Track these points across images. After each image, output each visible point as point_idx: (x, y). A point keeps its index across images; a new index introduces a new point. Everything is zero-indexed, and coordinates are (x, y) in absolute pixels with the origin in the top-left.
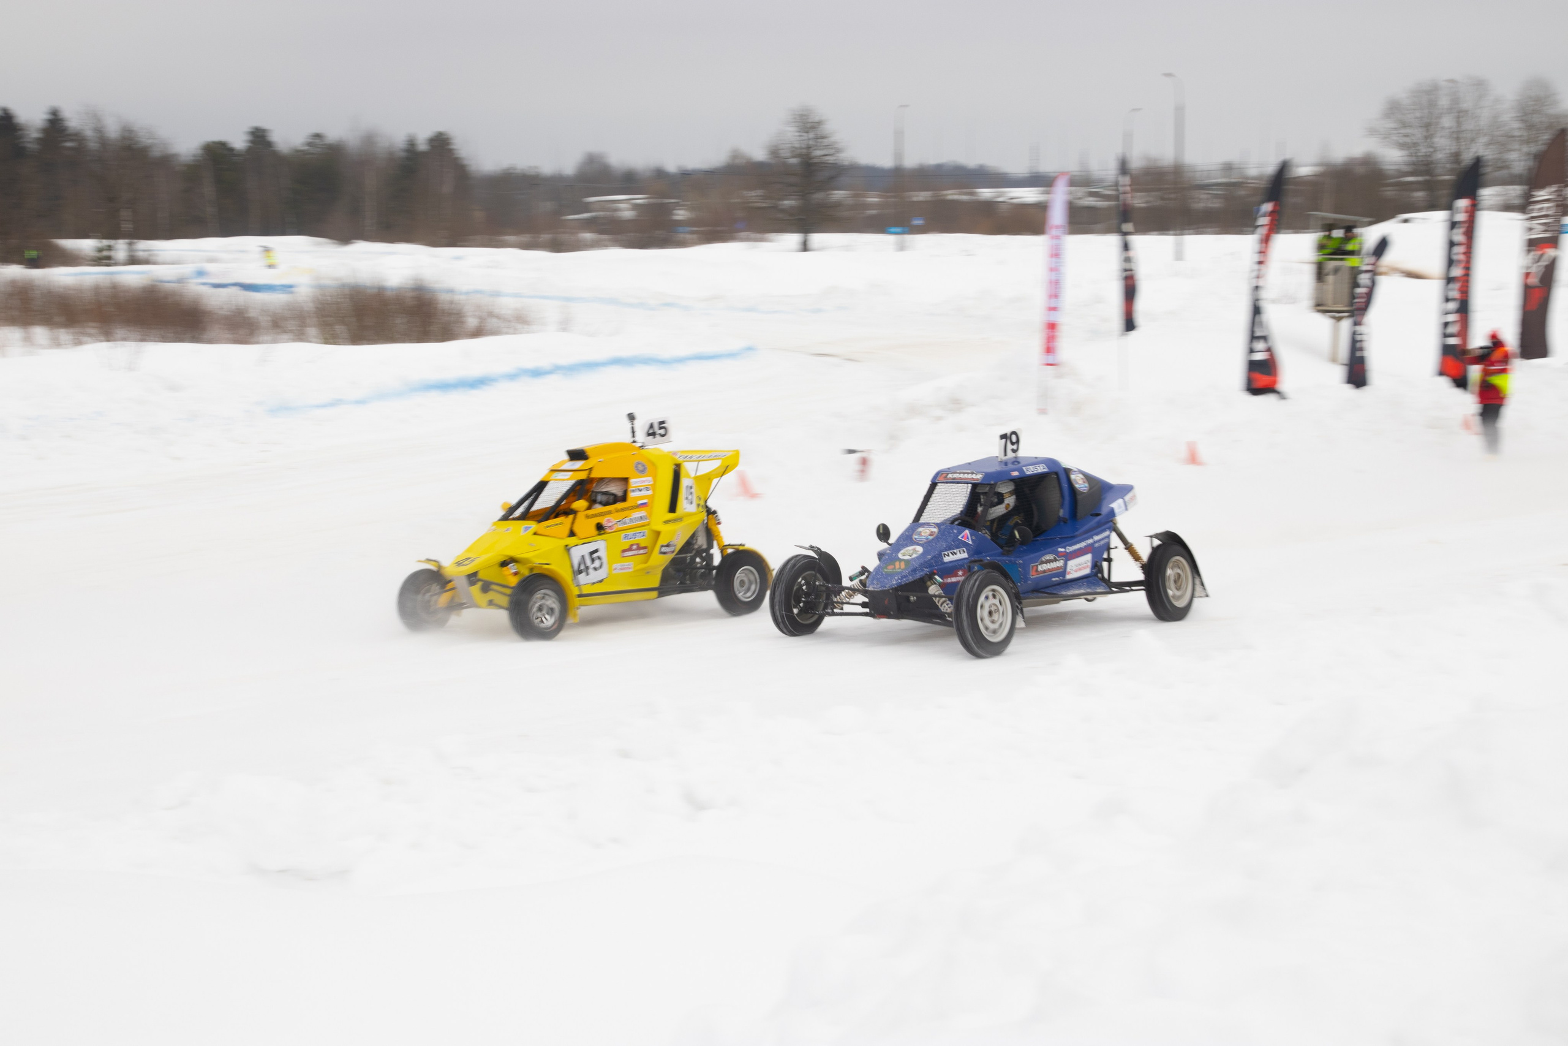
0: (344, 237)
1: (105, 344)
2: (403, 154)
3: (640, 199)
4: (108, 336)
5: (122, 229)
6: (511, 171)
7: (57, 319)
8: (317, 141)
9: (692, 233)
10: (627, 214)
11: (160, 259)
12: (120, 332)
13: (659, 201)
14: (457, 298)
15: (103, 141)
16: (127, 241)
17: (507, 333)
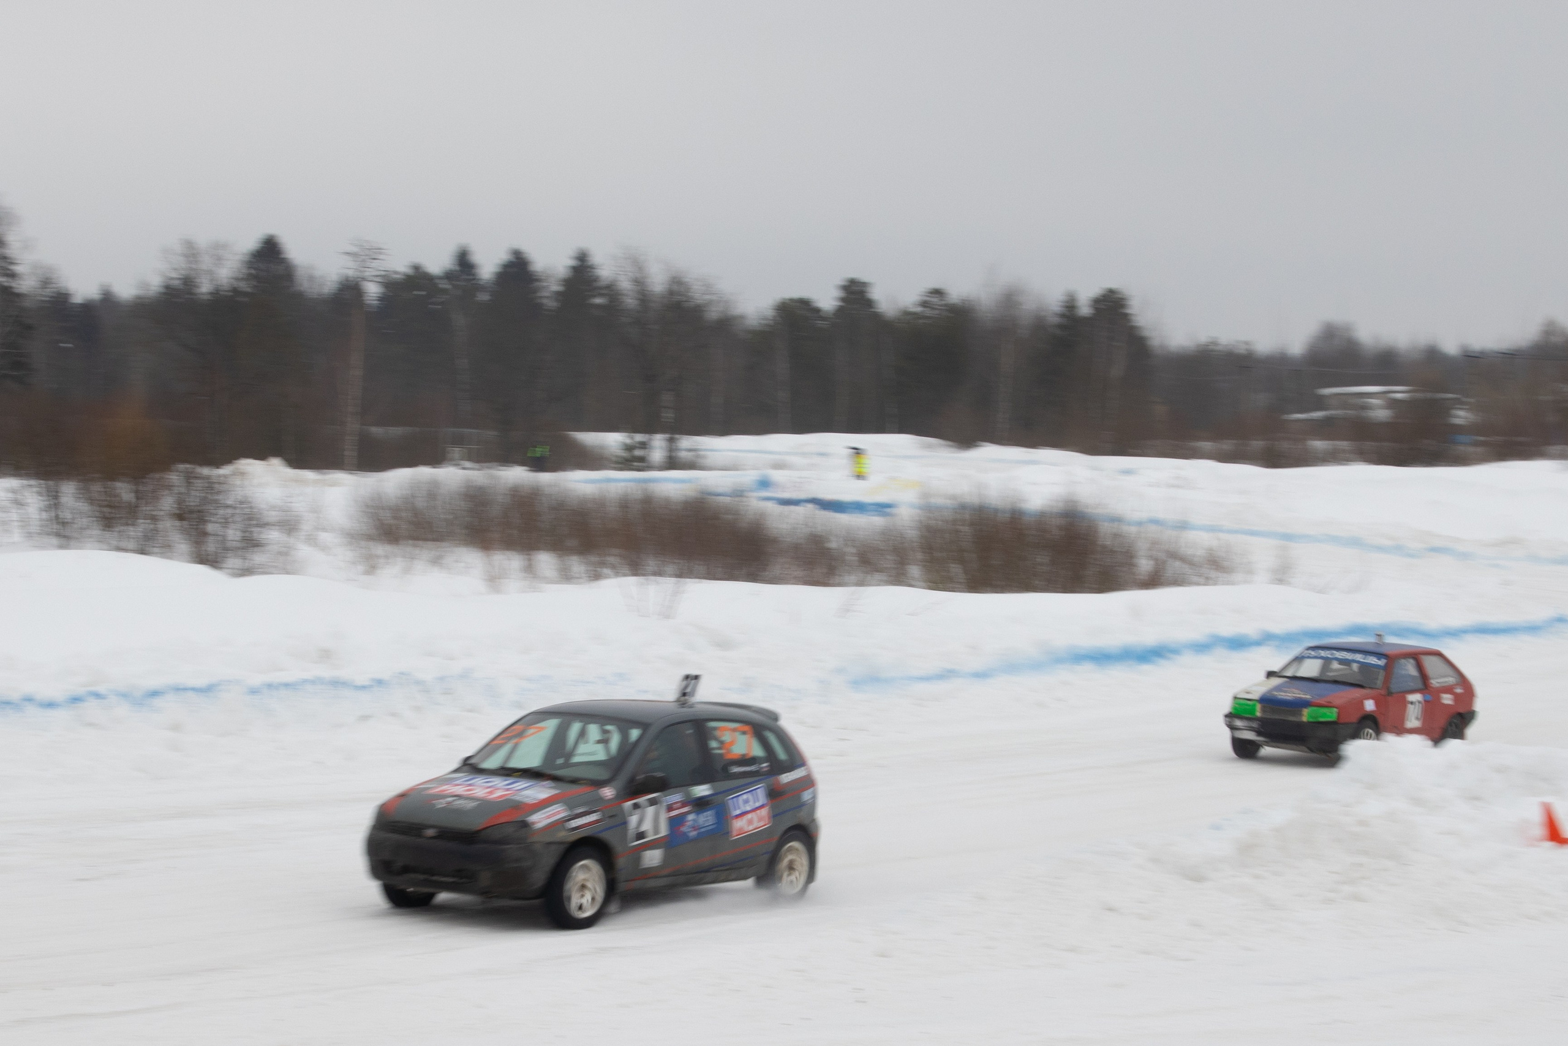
0: (965, 439)
1: (632, 580)
2: (1056, 320)
3: (1400, 392)
4: (636, 569)
5: (663, 420)
6: (1211, 347)
7: (572, 543)
8: (935, 300)
9: (1476, 444)
10: (1381, 414)
11: (708, 462)
12: (651, 563)
13: (1429, 395)
14: (1125, 529)
15: (644, 296)
16: (667, 436)
17: (1198, 584)
